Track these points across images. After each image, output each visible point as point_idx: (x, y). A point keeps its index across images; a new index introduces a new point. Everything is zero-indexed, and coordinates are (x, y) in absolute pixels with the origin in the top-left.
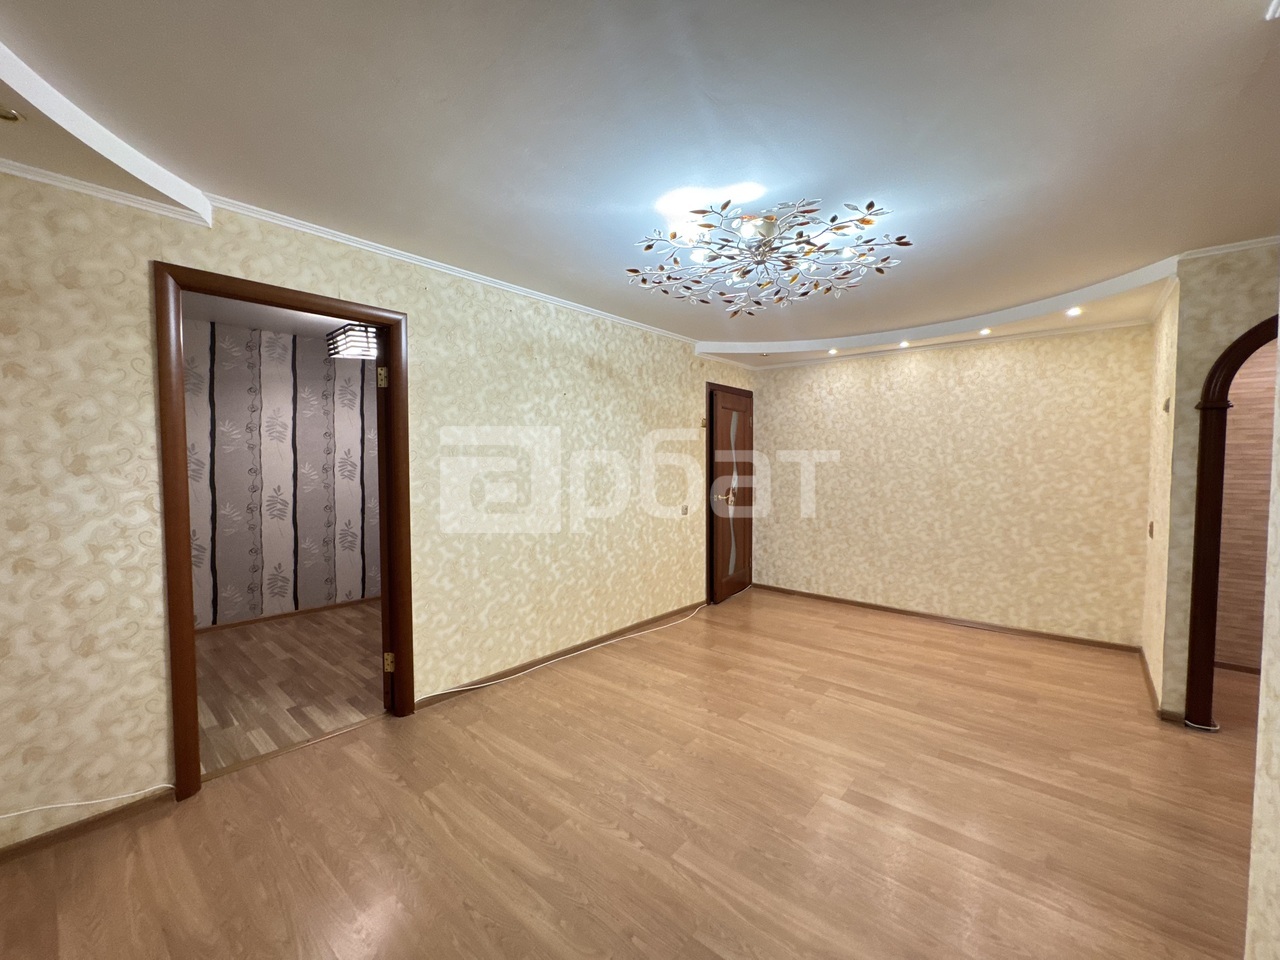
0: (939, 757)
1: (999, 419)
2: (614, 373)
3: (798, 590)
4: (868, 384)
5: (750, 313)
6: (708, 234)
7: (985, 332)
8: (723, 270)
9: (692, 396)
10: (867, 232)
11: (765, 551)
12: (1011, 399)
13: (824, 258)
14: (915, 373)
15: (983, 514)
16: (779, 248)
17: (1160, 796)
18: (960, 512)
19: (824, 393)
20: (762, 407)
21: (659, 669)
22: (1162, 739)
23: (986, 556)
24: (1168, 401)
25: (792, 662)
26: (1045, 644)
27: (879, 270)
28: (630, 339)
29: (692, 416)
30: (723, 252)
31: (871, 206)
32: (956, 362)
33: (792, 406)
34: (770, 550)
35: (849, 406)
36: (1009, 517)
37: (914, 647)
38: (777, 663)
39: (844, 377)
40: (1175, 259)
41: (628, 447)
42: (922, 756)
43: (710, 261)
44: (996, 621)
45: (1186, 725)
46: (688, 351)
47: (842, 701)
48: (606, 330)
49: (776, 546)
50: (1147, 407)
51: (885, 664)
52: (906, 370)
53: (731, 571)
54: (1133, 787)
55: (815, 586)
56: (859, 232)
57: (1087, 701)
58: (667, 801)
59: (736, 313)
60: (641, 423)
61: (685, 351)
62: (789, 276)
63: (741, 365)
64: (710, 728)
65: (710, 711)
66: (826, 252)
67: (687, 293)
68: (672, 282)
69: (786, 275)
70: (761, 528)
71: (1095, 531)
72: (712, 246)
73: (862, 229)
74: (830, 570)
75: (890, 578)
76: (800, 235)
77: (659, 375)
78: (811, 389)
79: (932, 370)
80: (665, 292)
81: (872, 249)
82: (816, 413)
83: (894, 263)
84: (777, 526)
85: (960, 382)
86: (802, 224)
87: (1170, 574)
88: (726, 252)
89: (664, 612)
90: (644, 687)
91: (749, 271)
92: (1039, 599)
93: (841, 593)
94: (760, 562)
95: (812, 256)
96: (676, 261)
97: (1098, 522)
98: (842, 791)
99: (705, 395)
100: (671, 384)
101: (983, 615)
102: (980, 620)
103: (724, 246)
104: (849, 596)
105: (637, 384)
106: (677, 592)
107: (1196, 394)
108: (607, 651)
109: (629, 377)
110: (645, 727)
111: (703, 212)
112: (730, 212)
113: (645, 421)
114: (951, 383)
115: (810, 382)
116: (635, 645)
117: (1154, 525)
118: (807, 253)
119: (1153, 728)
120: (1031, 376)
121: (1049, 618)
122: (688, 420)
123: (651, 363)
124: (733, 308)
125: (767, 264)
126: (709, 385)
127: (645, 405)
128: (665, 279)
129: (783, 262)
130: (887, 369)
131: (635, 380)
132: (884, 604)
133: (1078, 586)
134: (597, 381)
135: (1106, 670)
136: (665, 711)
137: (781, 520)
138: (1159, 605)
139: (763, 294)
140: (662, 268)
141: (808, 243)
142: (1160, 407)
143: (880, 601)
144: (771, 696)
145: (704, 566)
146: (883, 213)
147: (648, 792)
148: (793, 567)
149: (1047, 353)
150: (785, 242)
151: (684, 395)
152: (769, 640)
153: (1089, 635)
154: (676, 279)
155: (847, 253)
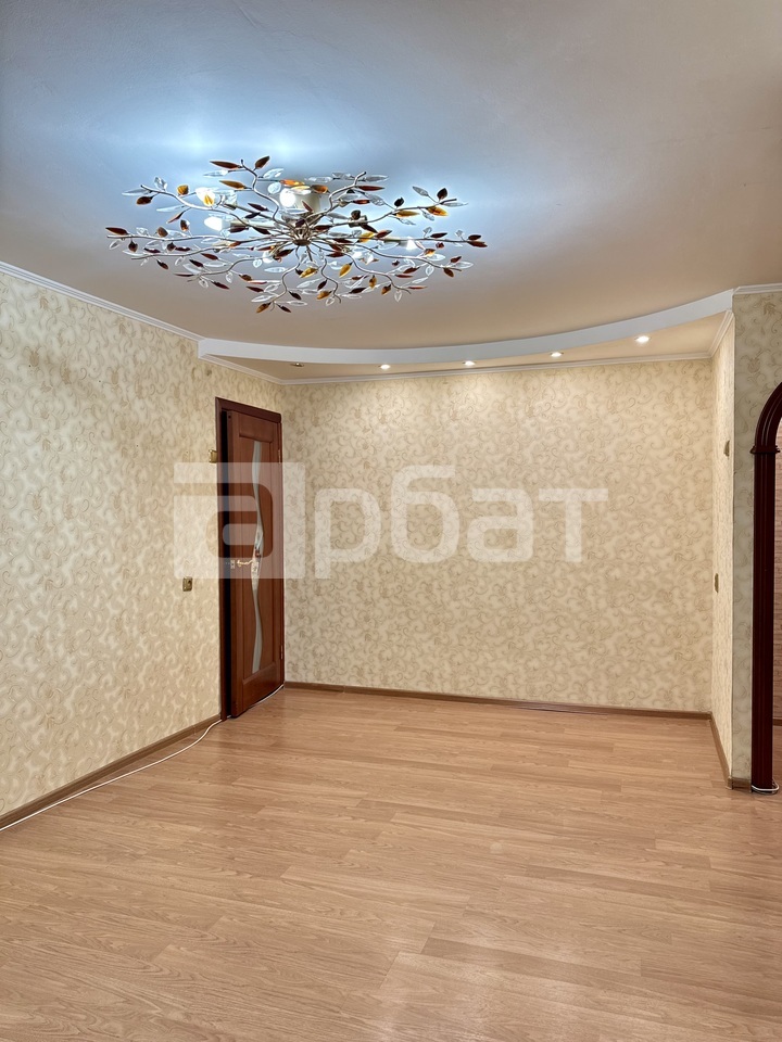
0: (528, 875)
1: (572, 459)
2: (72, 377)
3: (347, 684)
4: (428, 411)
5: (284, 308)
6: (233, 196)
7: (556, 355)
8: (250, 245)
9: (195, 416)
10: (436, 224)
11: (302, 635)
12: (583, 436)
13: (382, 247)
14: (481, 400)
15: (557, 573)
16: (328, 227)
17: (735, 870)
18: (534, 571)
19: (375, 421)
20: (294, 436)
21: (156, 825)
22: (733, 809)
23: (563, 623)
24: (728, 443)
25: (346, 785)
26: (625, 721)
27: (448, 271)
28: (97, 326)
29: (196, 448)
30: (251, 222)
31: (442, 194)
32: (525, 389)
33: (333, 436)
34: (309, 634)
35: (406, 439)
36: (584, 575)
37: (490, 742)
38: (326, 789)
39: (399, 401)
40: (729, 294)
41: (97, 491)
42: (509, 878)
43: (232, 231)
44: (575, 700)
45: (753, 791)
46: (188, 351)
47: (412, 826)
48: (59, 309)
49: (316, 627)
50: (709, 449)
51: (459, 770)
52: (472, 396)
53: (255, 668)
54: (713, 867)
55: (368, 677)
56: (428, 223)
57: (668, 780)
58: (187, 1015)
59: (265, 306)
60: (118, 455)
61: (183, 350)
62: (338, 265)
63: (265, 377)
64: (241, 898)
65: (239, 873)
66: (386, 241)
67: (196, 271)
68: (174, 252)
69: (335, 263)
70: (296, 604)
71: (667, 587)
72: (237, 212)
73: (432, 219)
74: (388, 653)
75: (458, 658)
76: (356, 215)
77: (146, 383)
78: (358, 415)
79: (500, 397)
80: (163, 265)
81: (441, 246)
82: (365, 447)
83: (465, 265)
84: (317, 600)
85: (530, 414)
86: (359, 202)
87: (735, 630)
88: (257, 222)
89: (157, 739)
90: (135, 857)
91: (286, 252)
92: (617, 669)
93: (401, 683)
94: (296, 650)
95: (369, 243)
96: (183, 225)
97: (669, 576)
98: (421, 945)
99: (214, 417)
100: (163, 398)
101: (561, 695)
102: (559, 701)
103: (254, 215)
104: (412, 686)
105: (110, 396)
106: (177, 707)
107: (750, 438)
108: (68, 810)
109: (97, 384)
110: (141, 915)
111: (229, 166)
112: (268, 172)
113: (124, 453)
114: (521, 415)
115: (356, 405)
116: (115, 796)
117: (719, 577)
118: (361, 239)
119: (726, 799)
120: (602, 411)
121: (626, 690)
122: (191, 452)
123: (131, 365)
124: (261, 299)
125: (310, 246)
126: (220, 401)
127: (123, 428)
128: (165, 248)
129: (332, 246)
130: (449, 394)
131: (107, 390)
132: (453, 692)
133: (653, 650)
134: (44, 389)
135: (682, 742)
136: (172, 887)
137: (323, 591)
138: (726, 664)
139: (302, 285)
140: (163, 233)
141: (366, 226)
142: (722, 450)
143: (447, 689)
144: (321, 836)
145: (218, 663)
146: (456, 205)
147: (156, 1011)
148: (340, 654)
149: (617, 384)
150: (336, 221)
151: (183, 415)
152: (314, 759)
153: (665, 706)
154: (181, 249)
155: (411, 246)
